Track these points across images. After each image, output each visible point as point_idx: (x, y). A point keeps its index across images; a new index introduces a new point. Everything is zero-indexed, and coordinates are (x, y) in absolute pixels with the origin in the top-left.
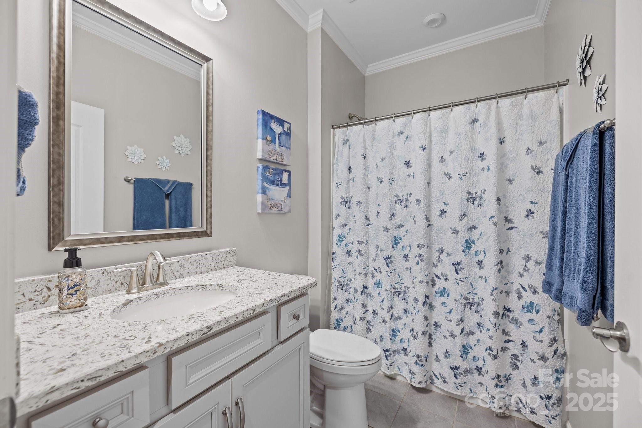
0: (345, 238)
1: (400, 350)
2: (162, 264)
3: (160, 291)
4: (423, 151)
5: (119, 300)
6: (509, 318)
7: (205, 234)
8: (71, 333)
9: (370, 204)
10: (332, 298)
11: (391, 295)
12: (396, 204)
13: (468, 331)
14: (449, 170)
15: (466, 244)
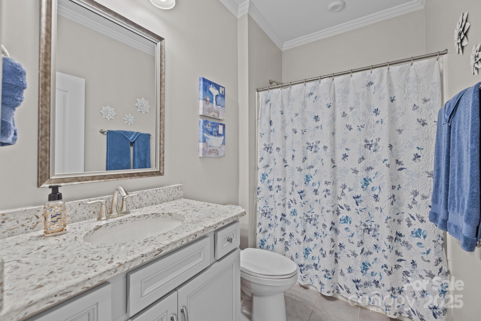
0: (267, 176)
1: (311, 265)
2: (125, 198)
3: (123, 218)
4: (329, 108)
5: (91, 226)
6: (400, 241)
7: (159, 173)
8: (52, 253)
9: (287, 150)
10: (257, 223)
11: (304, 221)
12: (307, 150)
13: (367, 251)
14: (350, 123)
15: (364, 181)
